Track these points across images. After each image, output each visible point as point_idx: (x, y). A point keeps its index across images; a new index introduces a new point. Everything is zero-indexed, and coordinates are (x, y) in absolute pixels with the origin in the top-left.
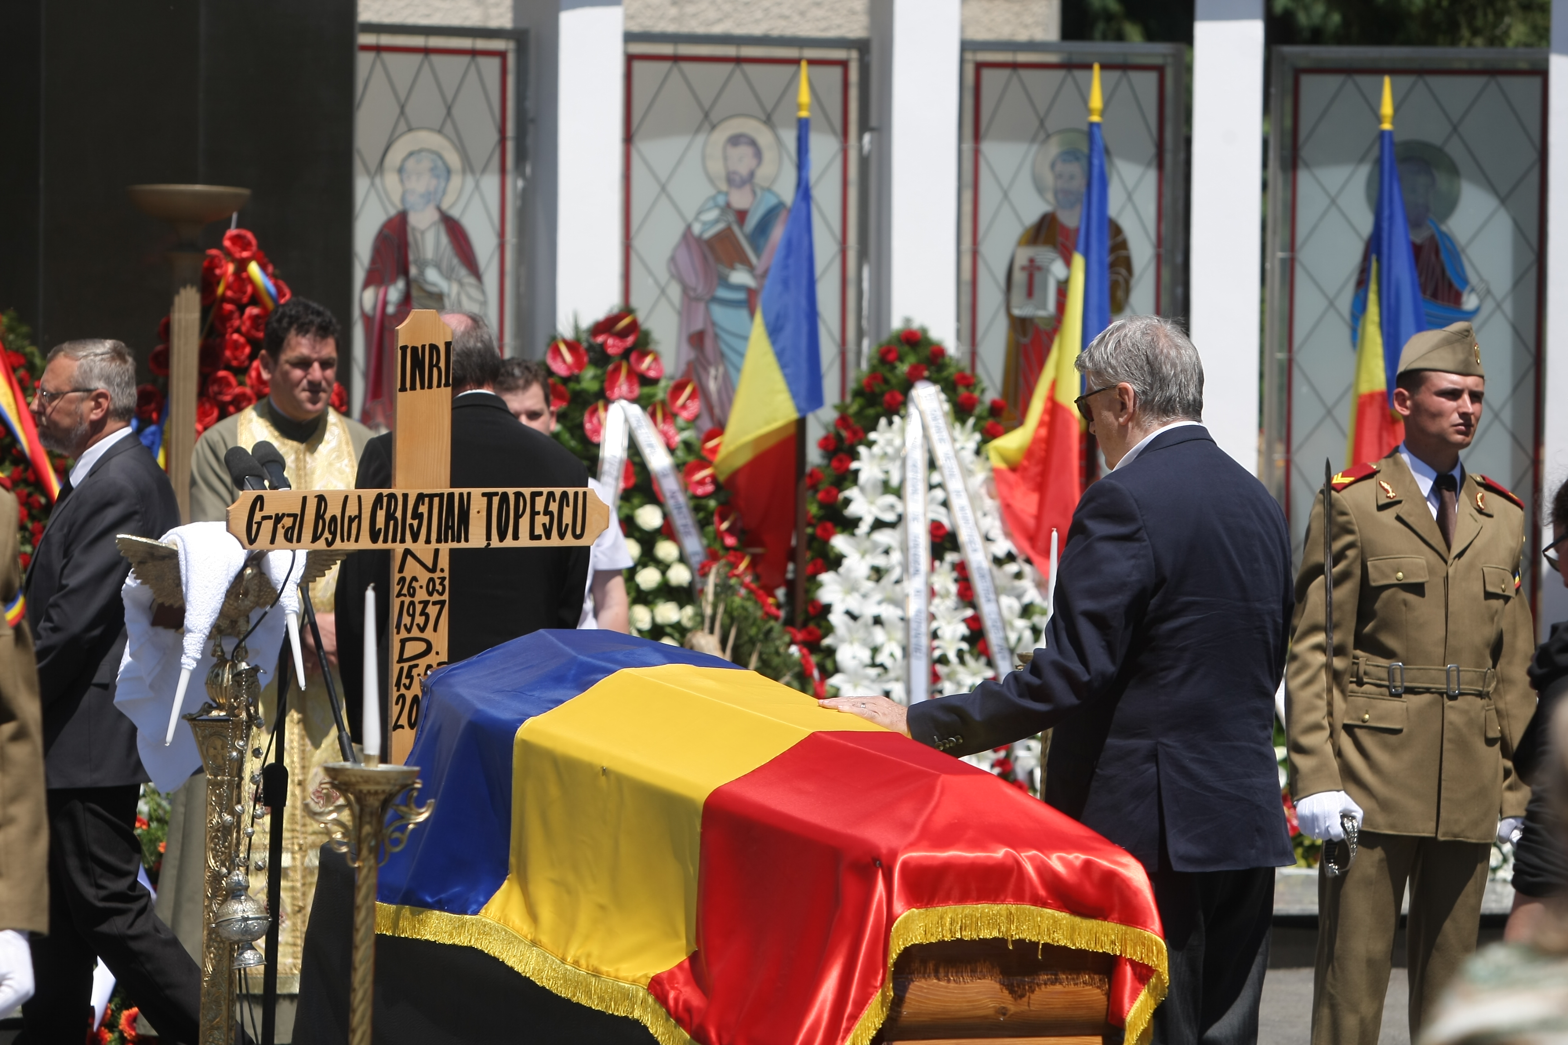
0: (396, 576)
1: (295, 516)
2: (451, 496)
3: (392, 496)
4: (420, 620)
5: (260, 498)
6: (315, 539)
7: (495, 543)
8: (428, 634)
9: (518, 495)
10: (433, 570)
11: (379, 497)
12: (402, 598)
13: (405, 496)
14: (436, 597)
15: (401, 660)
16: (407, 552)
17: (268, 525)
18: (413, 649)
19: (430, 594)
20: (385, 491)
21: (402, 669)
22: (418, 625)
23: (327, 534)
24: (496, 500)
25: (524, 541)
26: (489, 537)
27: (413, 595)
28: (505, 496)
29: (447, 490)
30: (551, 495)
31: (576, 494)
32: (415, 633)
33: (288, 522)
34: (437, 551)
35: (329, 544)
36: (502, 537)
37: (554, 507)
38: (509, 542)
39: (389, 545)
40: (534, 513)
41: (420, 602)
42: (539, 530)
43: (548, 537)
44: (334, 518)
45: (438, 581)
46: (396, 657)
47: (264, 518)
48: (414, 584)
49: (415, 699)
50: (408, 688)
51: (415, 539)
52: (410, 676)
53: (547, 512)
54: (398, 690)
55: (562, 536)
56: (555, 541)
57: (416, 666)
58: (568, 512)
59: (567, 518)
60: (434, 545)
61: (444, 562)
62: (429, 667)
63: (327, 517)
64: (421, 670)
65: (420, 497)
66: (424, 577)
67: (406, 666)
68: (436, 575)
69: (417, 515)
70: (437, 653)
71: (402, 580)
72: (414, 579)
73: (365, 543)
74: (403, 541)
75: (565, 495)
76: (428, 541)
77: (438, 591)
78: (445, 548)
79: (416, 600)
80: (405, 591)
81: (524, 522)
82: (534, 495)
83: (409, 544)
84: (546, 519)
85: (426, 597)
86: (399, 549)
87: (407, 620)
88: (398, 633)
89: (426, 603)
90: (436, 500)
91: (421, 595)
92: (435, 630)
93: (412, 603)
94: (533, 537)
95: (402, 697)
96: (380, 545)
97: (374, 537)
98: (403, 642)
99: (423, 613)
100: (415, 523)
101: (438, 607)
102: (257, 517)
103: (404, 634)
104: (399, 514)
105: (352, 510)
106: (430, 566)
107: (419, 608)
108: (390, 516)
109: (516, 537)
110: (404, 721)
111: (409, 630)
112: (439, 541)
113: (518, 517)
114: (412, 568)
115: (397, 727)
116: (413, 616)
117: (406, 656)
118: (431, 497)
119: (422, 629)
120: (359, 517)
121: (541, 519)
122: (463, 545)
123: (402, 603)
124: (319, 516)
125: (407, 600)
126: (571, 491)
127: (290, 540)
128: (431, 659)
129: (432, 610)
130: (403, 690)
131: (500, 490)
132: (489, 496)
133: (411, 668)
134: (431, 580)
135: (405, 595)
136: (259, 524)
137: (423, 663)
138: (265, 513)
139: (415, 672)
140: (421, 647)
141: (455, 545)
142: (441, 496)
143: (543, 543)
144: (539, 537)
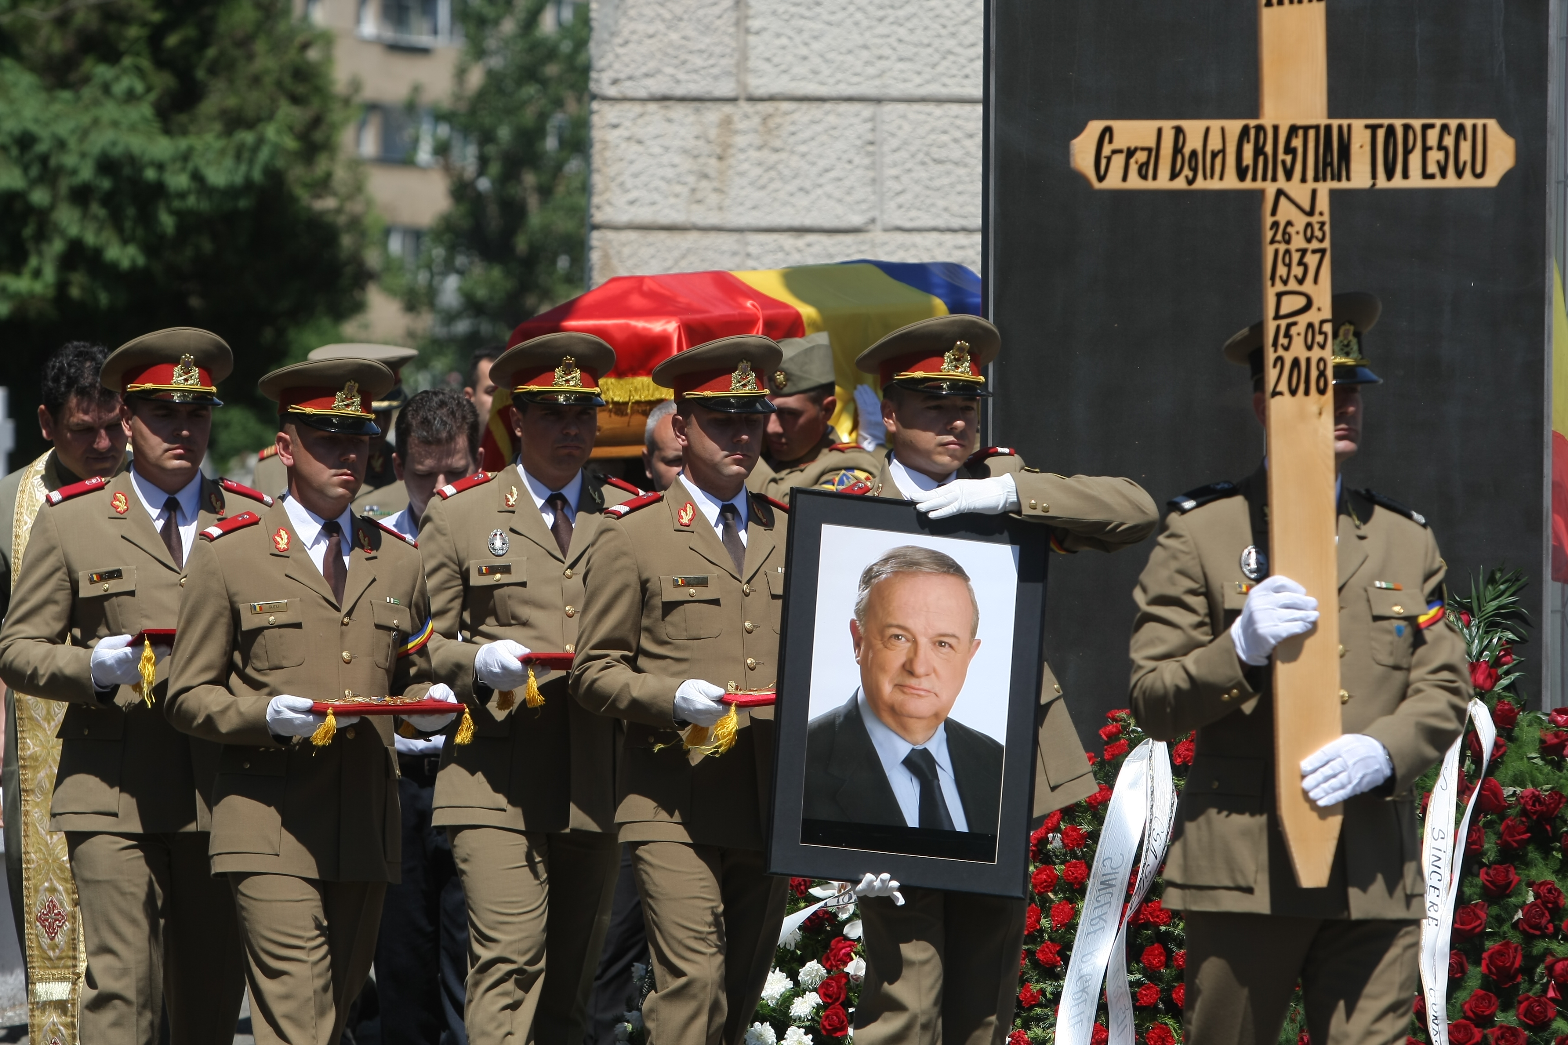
0: (1269, 220)
1: (1149, 150)
2: (1328, 128)
3: (1260, 128)
4: (1298, 271)
5: (1108, 130)
6: (1174, 176)
7: (1382, 182)
8: (1308, 287)
9: (1407, 128)
10: (1311, 213)
11: (1245, 130)
12: (1276, 246)
13: (1276, 128)
14: (1315, 245)
15: (1277, 317)
16: (1280, 193)
17: (1118, 161)
18: (1290, 304)
19: (1309, 241)
20: (1252, 123)
21: (1278, 328)
22: (1296, 277)
23: (1187, 172)
24: (1381, 134)
25: (1416, 181)
26: (1374, 176)
27: (1288, 242)
28: (1391, 131)
29: (1323, 121)
30: (1445, 128)
31: (1474, 127)
32: (1293, 285)
33: (1142, 157)
34: (1314, 192)
35: (1190, 182)
36: (1390, 175)
37: (1449, 141)
38: (1398, 182)
39: (1259, 184)
40: (1426, 149)
41: (1297, 250)
42: (1432, 168)
43: (1444, 174)
44: (1194, 153)
45: (1317, 227)
46: (1271, 312)
47: (1114, 152)
48: (1290, 229)
49: (1296, 362)
50: (1286, 348)
51: (1289, 175)
52: (1287, 335)
53: (1441, 147)
54: (1275, 351)
55: (1459, 174)
56: (1451, 181)
57: (1295, 324)
58: (1465, 148)
59: (1465, 154)
60: (1311, 184)
61: (1323, 203)
62: (1310, 325)
63: (1187, 151)
64: (1301, 328)
65: (1293, 130)
66: (1301, 221)
67: (1284, 323)
68: (1315, 219)
69: (1290, 150)
70: (1319, 309)
71: (1275, 225)
72: (1289, 223)
73: (1231, 182)
74: (1274, 179)
75: (1461, 128)
76: (1304, 180)
77: (1317, 238)
78: (1324, 189)
79: (1293, 246)
80: (1279, 237)
81: (1415, 159)
82: (1425, 128)
83: (1282, 182)
84: (1441, 156)
85: (1303, 244)
86: (1271, 189)
87: (1282, 271)
88: (1273, 285)
89: (1304, 252)
90: (1312, 133)
91: (1298, 242)
92: (1316, 281)
93: (1287, 252)
94: (1426, 176)
95: (1280, 359)
96: (1248, 184)
97: (1241, 174)
98: (1279, 295)
99: (1301, 263)
100: (1288, 159)
101: (1317, 256)
102: (1107, 150)
103: (1279, 287)
104: (1269, 149)
105: (1215, 143)
106: (1307, 207)
107: (1296, 257)
108: (1259, 151)
109: (1405, 175)
110: (1283, 386)
111: (1285, 282)
112: (1316, 179)
113: (1407, 152)
114: (1286, 212)
115: (1275, 394)
116: (1289, 266)
117: (1284, 310)
118: (1306, 129)
119: (1301, 282)
120: (1223, 151)
121: (1435, 156)
122: (1344, 185)
123: (1276, 252)
124: (1177, 150)
125: (1282, 247)
126: (1468, 123)
127: (1145, 177)
128: (1312, 316)
129: (1312, 260)
130: (1281, 352)
131: (1386, 122)
132: (1374, 128)
133: (1289, 326)
134: (1309, 225)
135: (1279, 242)
136: (1109, 159)
137: (1302, 320)
138: (1116, 145)
139: (1294, 331)
140: (1301, 302)
141: (1335, 185)
142: (1317, 128)
143: (1437, 183)
144: (1432, 177)
